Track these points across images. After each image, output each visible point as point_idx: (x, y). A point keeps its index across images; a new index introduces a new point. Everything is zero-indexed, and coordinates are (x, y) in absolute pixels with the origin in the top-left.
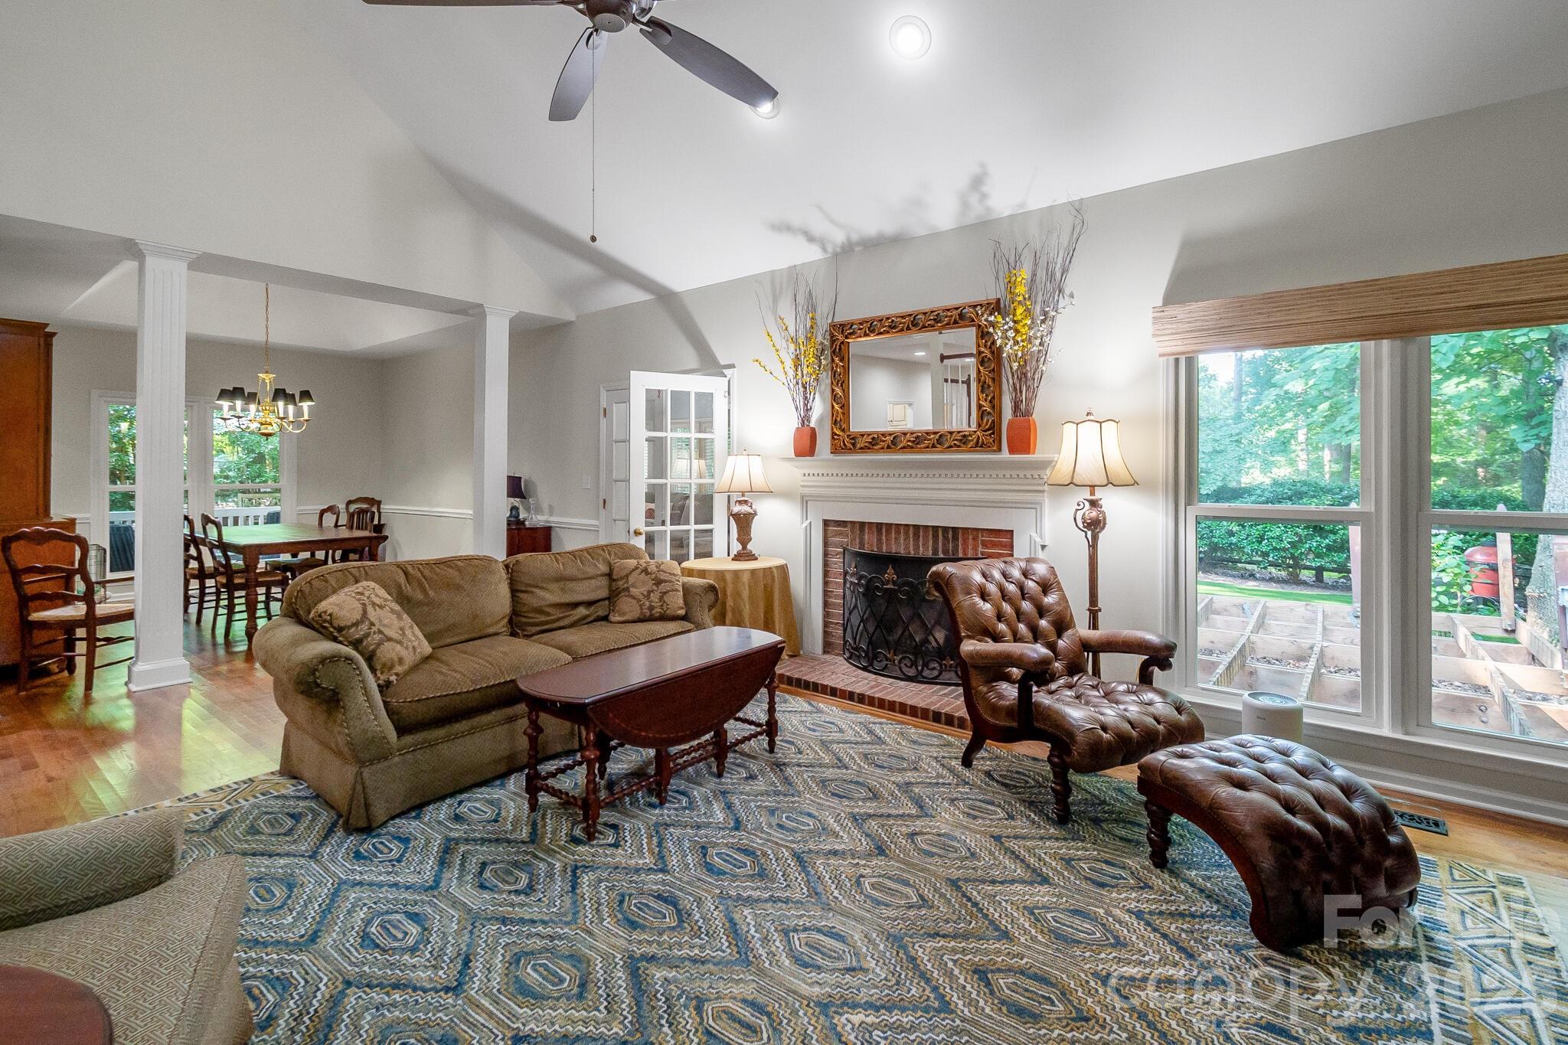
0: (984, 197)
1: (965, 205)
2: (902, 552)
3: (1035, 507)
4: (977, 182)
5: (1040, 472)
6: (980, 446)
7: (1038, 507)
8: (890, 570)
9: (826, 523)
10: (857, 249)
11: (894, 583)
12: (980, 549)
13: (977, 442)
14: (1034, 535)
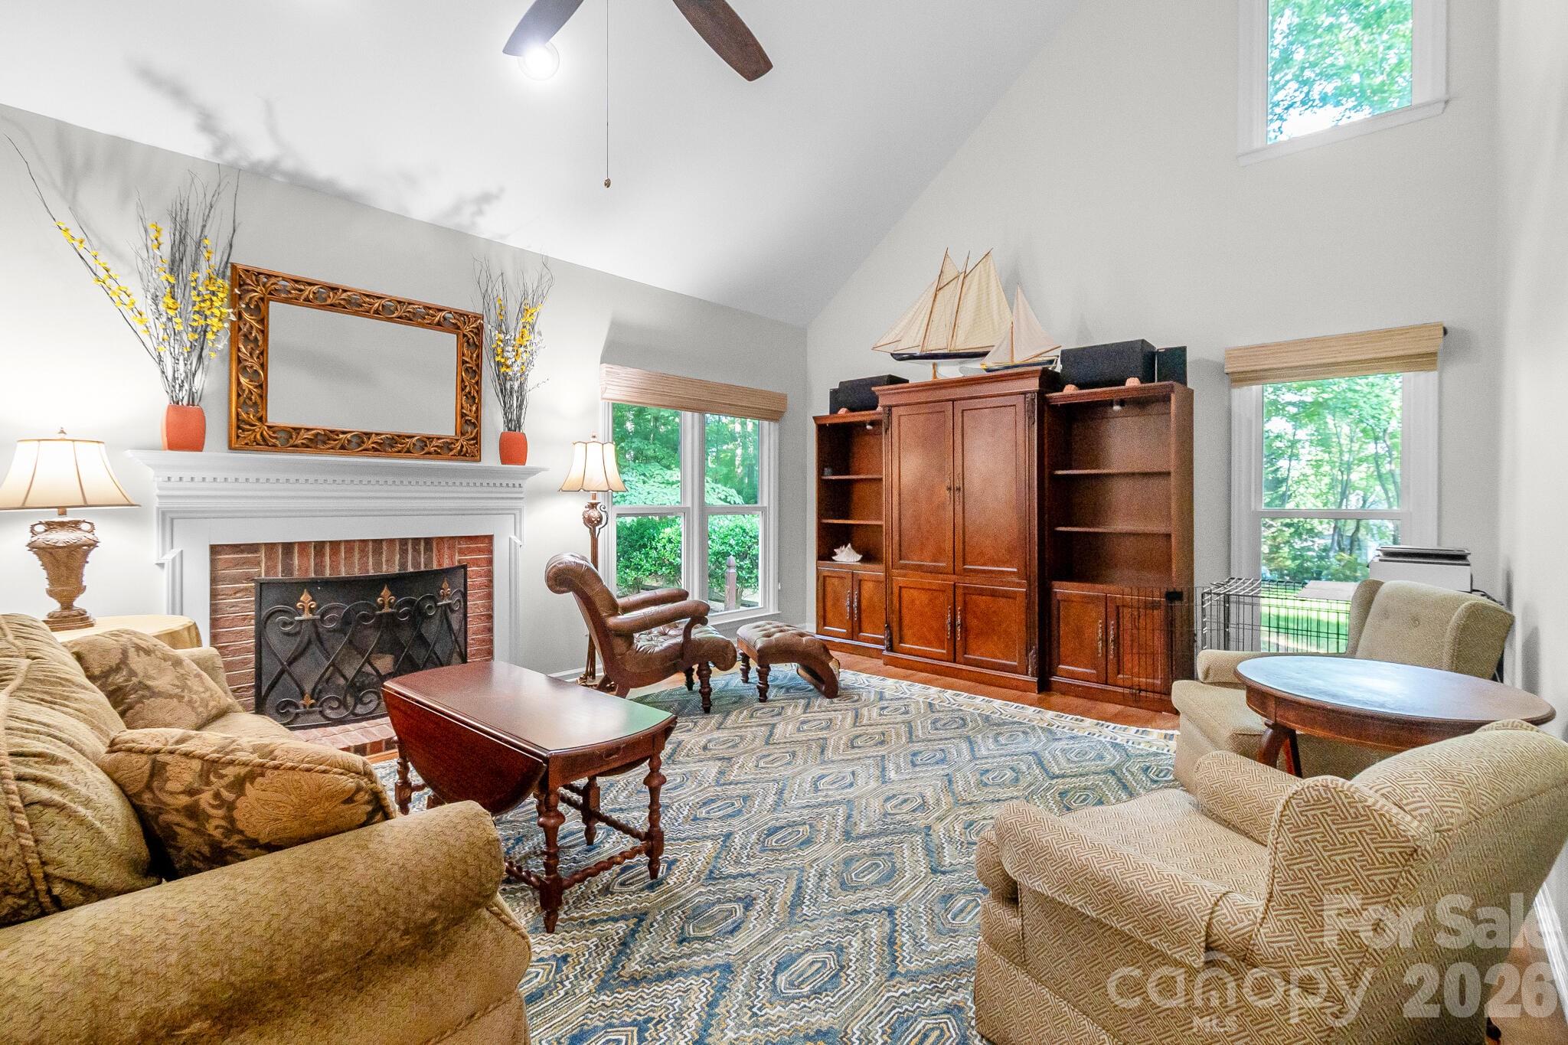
0: (480, 212)
1: (457, 209)
2: (357, 572)
3: (516, 513)
4: (485, 199)
5: (520, 482)
6: (462, 455)
7: (517, 512)
8: (385, 592)
9: (215, 550)
10: (279, 178)
11: (391, 605)
12: (457, 557)
13: (461, 450)
14: (513, 537)
